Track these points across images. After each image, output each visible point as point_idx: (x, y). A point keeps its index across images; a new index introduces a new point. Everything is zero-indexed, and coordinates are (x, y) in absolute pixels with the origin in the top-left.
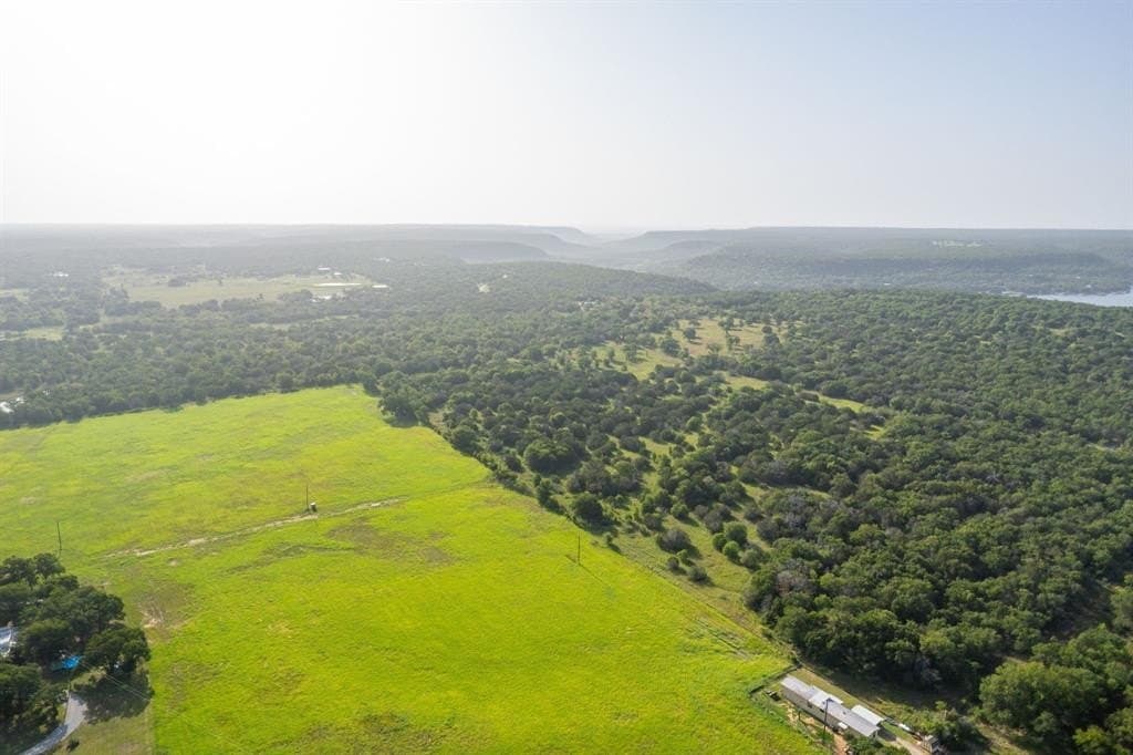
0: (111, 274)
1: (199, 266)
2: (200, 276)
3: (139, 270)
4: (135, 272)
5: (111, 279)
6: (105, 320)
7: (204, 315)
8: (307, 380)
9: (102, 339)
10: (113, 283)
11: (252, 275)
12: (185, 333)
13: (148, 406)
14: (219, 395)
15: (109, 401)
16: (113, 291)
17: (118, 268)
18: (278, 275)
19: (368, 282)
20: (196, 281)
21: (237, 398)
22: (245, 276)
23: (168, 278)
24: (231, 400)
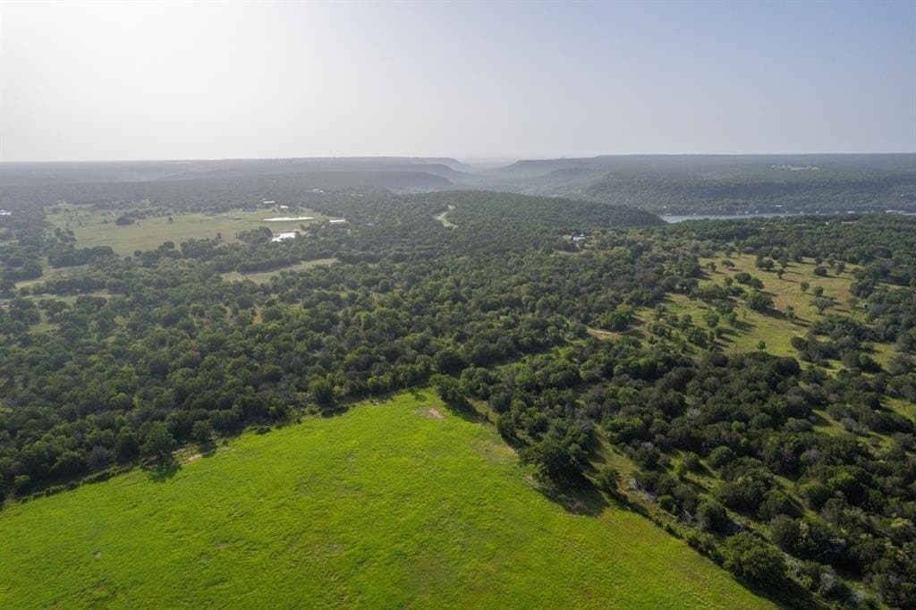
0: (55, 211)
1: (143, 201)
2: (147, 212)
3: (84, 206)
4: (80, 209)
5: (56, 216)
6: (49, 274)
7: (165, 264)
8: (352, 386)
9: (45, 305)
10: (58, 221)
11: (199, 210)
12: (148, 292)
13: (121, 463)
14: (231, 429)
15: (53, 461)
16: (58, 233)
17: (62, 204)
18: (226, 210)
19: (322, 218)
20: (144, 218)
21: (262, 432)
22: (193, 211)
23: (116, 215)
24: (249, 439)
